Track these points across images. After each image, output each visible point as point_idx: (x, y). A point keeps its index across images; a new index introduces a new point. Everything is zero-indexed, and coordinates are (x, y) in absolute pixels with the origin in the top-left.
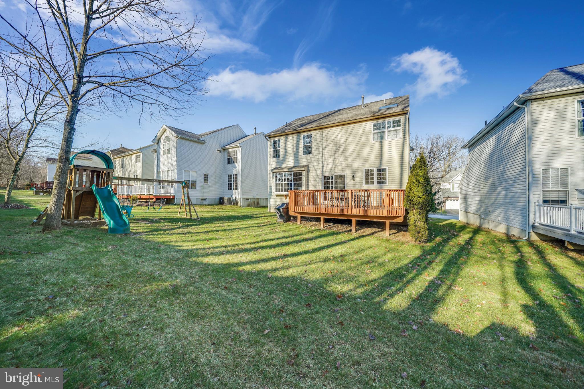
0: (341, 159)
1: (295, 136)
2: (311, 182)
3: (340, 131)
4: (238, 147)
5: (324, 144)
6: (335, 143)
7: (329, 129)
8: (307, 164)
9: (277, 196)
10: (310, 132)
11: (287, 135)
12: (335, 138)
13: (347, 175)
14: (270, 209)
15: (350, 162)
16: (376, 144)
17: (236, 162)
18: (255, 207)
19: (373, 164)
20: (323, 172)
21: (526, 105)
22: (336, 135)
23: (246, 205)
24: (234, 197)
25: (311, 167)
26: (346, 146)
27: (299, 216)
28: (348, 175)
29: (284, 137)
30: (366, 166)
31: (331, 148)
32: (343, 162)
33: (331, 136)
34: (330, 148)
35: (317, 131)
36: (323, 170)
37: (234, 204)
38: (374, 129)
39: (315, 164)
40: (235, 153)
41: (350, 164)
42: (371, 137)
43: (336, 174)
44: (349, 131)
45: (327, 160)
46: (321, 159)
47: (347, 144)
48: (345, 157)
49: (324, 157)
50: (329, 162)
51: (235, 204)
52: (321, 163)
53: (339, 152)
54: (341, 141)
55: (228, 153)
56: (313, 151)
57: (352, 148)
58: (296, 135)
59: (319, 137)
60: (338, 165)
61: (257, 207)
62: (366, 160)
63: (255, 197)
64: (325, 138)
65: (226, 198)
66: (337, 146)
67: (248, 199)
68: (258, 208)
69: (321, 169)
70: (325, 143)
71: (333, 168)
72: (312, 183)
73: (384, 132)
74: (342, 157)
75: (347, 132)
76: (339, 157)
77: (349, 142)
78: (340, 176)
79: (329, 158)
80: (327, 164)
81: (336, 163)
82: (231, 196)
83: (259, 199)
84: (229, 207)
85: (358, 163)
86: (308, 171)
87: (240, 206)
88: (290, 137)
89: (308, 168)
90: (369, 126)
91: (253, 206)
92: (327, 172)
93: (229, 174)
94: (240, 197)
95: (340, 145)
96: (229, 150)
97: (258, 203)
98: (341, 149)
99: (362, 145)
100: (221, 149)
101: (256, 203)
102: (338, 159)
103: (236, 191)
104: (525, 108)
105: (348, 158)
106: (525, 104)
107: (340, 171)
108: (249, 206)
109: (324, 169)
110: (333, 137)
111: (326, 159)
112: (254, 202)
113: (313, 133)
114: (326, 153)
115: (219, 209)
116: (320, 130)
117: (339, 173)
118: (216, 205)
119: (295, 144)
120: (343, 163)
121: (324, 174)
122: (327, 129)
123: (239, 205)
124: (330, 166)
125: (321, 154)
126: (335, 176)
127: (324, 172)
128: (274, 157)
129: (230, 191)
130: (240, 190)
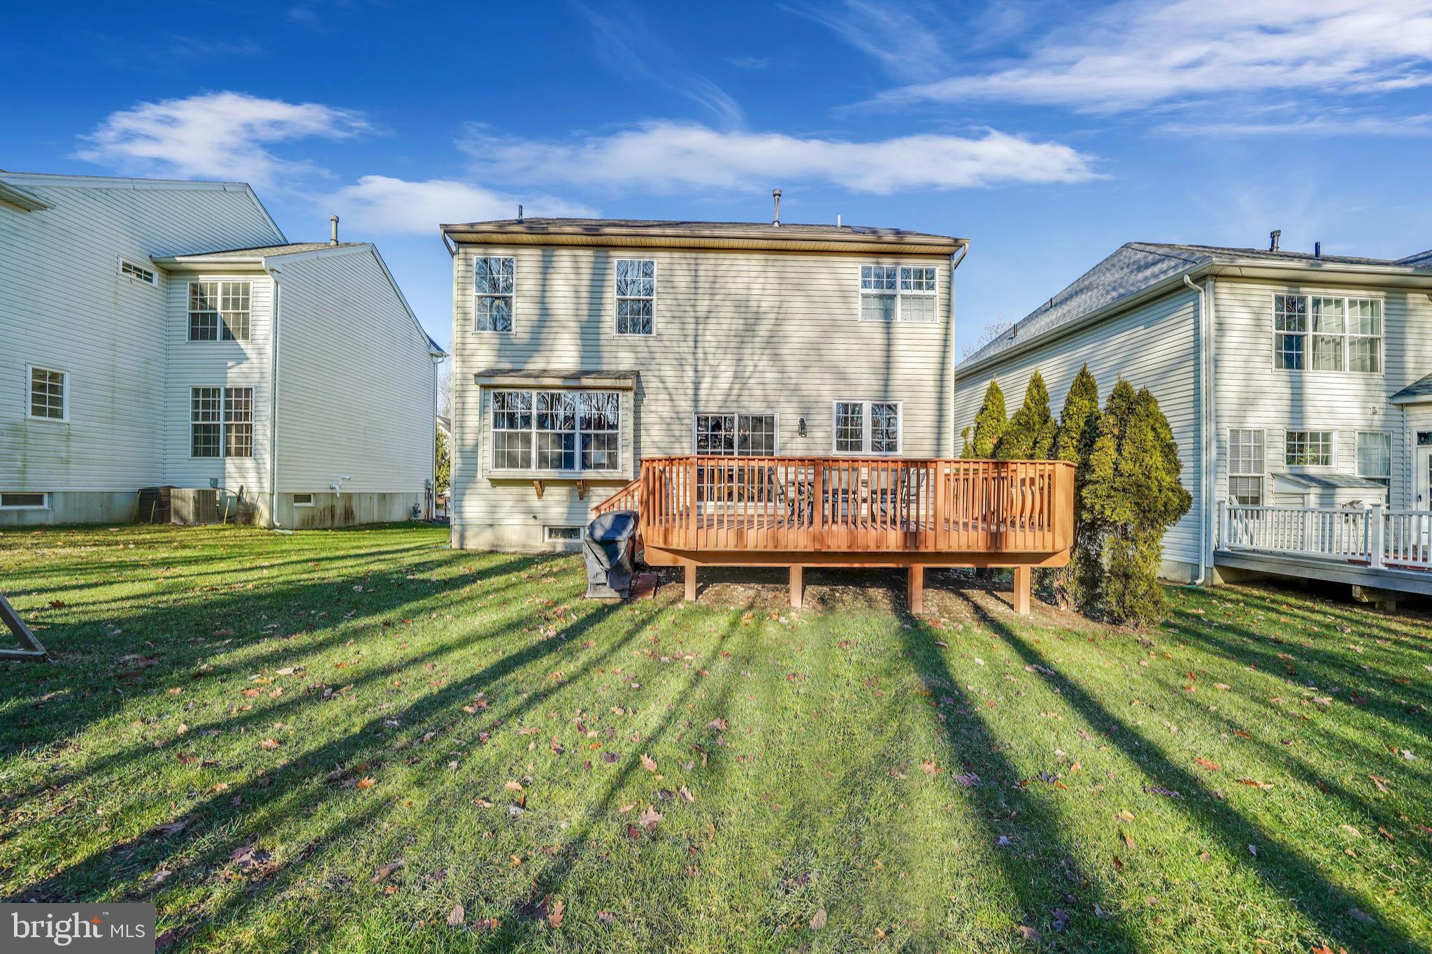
0: (761, 363)
1: (586, 256)
2: (653, 433)
3: (759, 269)
4: (262, 272)
5: (703, 305)
6: (741, 306)
7: (722, 255)
8: (637, 369)
9: (496, 482)
10: (647, 254)
11: (549, 246)
12: (745, 292)
13: (784, 417)
14: (462, 537)
15: (793, 375)
16: (872, 329)
17: (245, 336)
18: (339, 529)
19: (862, 388)
20: (696, 401)
21: (1203, 286)
22: (746, 280)
23: (297, 522)
24: (232, 487)
25: (651, 383)
26: (778, 322)
27: (690, 566)
28: (787, 417)
29: (537, 252)
30: (844, 394)
31: (725, 323)
32: (768, 375)
33: (729, 280)
34: (723, 321)
35: (676, 255)
36: (696, 395)
37: (231, 520)
38: (865, 285)
39: (668, 372)
40: (239, 298)
41: (794, 381)
42: (858, 305)
43: (744, 412)
44: (788, 275)
45: (712, 362)
46: (690, 357)
47: (781, 316)
48: (776, 357)
49: (700, 350)
50: (722, 368)
51: (240, 519)
52: (690, 372)
53: (757, 339)
54: (763, 304)
55: (196, 290)
56: (658, 323)
57: (798, 333)
58: (589, 252)
59: (682, 280)
60: (752, 381)
61: (348, 529)
62: (841, 376)
63: (338, 491)
64: (704, 284)
65: (190, 493)
66: (750, 320)
67: (307, 498)
68: (348, 534)
69: (690, 392)
70: (706, 303)
71: (735, 392)
72: (657, 439)
73: (893, 297)
74: (765, 357)
75: (782, 279)
76: (756, 357)
77: (790, 310)
78: (758, 420)
79: (722, 356)
80: (715, 377)
81: (747, 374)
82: (214, 482)
83: (355, 499)
84: (206, 533)
85: (818, 381)
86: (639, 395)
87: (271, 526)
88: (564, 259)
89: (639, 382)
90: (851, 270)
91: (328, 523)
92: (711, 404)
93: (202, 385)
94: (267, 490)
95: (758, 317)
96: (203, 279)
97: (349, 514)
98: (763, 330)
99: (832, 327)
100: (147, 266)
101: (339, 511)
102: (751, 363)
103: (248, 462)
104: (1200, 291)
105: (788, 363)
106: (1202, 282)
107: (758, 404)
108: (309, 524)
109: (703, 393)
110: (736, 287)
111: (710, 356)
112: (332, 509)
113: (660, 260)
114: (710, 337)
115: (152, 544)
116: (688, 255)
117: (756, 408)
118: (121, 524)
119: (584, 289)
120: (770, 376)
121: (701, 409)
122: (712, 255)
123: (262, 522)
124: (725, 380)
125: (691, 338)
126: (740, 417)
127: (702, 403)
128: (480, 327)
129: (207, 463)
130: (267, 457)
